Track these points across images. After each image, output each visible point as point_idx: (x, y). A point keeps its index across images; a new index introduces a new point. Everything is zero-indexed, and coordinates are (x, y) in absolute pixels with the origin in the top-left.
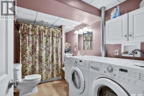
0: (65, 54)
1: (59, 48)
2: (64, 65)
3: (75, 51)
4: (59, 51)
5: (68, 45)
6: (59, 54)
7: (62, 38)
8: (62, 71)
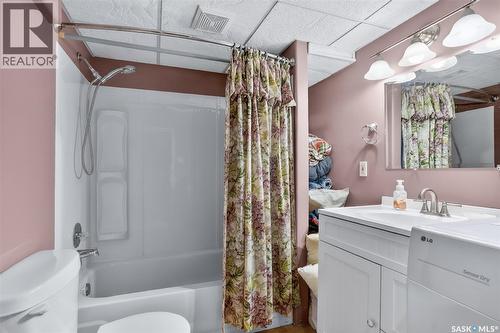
0: (312, 192)
1: (284, 161)
2: (305, 251)
3: (365, 173)
4: (284, 178)
5: (319, 147)
6: (285, 193)
7: (294, 109)
8: (299, 281)
